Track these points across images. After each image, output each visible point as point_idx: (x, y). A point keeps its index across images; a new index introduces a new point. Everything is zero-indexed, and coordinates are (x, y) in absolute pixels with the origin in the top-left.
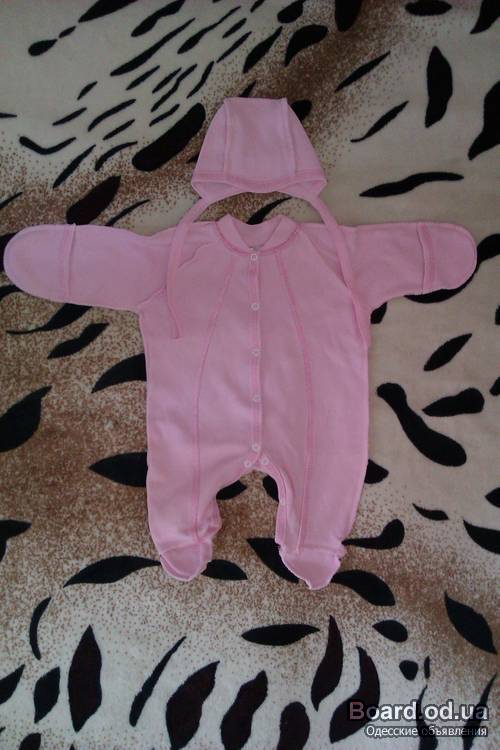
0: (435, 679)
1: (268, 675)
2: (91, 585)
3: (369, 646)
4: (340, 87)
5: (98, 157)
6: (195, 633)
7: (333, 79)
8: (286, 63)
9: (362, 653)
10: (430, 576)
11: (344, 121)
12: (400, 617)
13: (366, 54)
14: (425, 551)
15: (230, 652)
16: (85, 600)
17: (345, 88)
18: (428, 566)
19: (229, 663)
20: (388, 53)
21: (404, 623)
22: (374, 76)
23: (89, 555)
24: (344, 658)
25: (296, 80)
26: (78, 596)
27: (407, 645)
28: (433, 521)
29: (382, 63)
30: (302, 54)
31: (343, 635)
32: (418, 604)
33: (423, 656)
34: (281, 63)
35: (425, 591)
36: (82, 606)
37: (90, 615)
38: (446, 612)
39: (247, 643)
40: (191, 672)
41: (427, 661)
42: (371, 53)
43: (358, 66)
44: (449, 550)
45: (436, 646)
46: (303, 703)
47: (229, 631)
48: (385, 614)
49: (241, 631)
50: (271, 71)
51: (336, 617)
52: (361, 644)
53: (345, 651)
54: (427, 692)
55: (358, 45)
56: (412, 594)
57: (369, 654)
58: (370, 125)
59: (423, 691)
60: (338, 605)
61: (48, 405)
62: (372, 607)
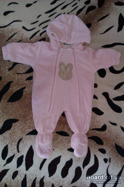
0: (112, 163)
5: (41, 33)
6: (56, 148)
8: (86, 14)
12: (104, 148)
14: (111, 132)
17: (99, 21)
19: (64, 156)
20: (110, 14)
22: (106, 19)
23: (32, 128)
24: (91, 157)
25: (88, 18)
26: (29, 138)
28: (113, 126)
29: (108, 16)
30: (90, 12)
31: (91, 151)
32: (109, 145)
33: (109, 157)
37: (32, 143)
38: (115, 147)
39: (68, 151)
40: (55, 158)
41: (110, 159)
42: (106, 14)
43: (103, 16)
44: (117, 133)
45: (112, 155)
47: (64, 148)
49: (67, 148)
51: (89, 147)
52: (95, 154)
55: (103, 11)
56: (108, 142)
57: (97, 156)
58: (105, 31)
59: (109, 166)
60: (90, 144)
61: (25, 91)
62: (98, 145)
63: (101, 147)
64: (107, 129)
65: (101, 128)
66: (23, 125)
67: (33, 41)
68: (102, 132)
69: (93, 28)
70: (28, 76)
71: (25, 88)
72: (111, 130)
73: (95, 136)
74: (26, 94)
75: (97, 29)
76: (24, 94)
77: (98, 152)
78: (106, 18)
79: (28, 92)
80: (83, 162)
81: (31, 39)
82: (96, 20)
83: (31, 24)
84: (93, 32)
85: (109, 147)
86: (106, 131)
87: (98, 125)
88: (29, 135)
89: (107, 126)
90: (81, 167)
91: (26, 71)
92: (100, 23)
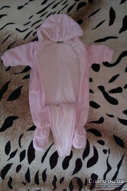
0: (111, 154)
2: (32, 131)
4: (89, 17)
5: (34, 33)
8: (77, 11)
10: (110, 130)
13: (95, 9)
14: (109, 124)
16: (31, 134)
20: (101, 9)
21: (104, 141)
23: (32, 124)
25: (79, 15)
27: (105, 146)
29: (99, 11)
30: (80, 9)
31: (90, 143)
33: (108, 148)
40: (55, 151)
43: (93, 12)
44: (114, 124)
45: (111, 146)
50: (73, 13)
51: (88, 139)
52: (94, 145)
53: (90, 147)
55: (93, 7)
56: (106, 134)
57: (96, 148)
58: (96, 26)
59: (108, 157)
60: (89, 137)
61: (22, 90)
62: (97, 137)
63: (99, 139)
64: (104, 122)
65: (98, 120)
66: (23, 122)
67: (27, 41)
68: (100, 124)
69: (84, 24)
70: (24, 75)
71: (22, 87)
72: (109, 122)
73: (92, 128)
74: (24, 92)
75: (88, 25)
76: (22, 92)
77: (97, 144)
78: (97, 13)
79: (26, 91)
80: (83, 154)
81: (25, 40)
82: (87, 16)
83: (24, 25)
84: (85, 28)
85: (107, 138)
86: (104, 123)
87: (95, 118)
88: (29, 131)
89: (104, 118)
90: (82, 158)
91: (22, 71)
92: (91, 19)
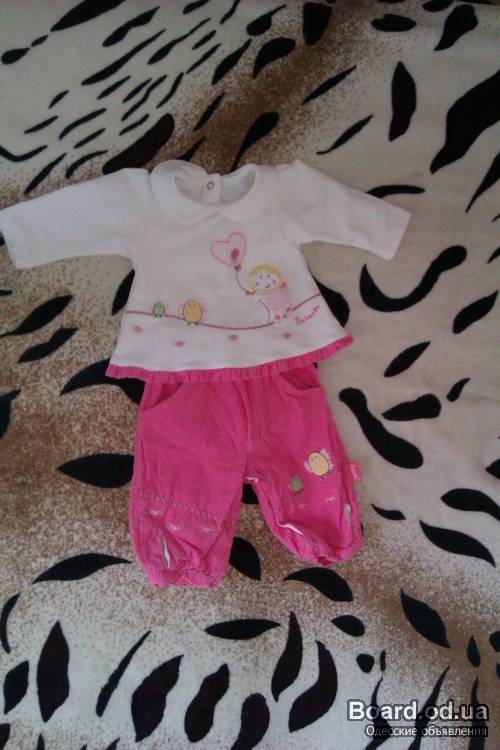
0: (391, 672)
1: (230, 667)
2: (59, 582)
3: (328, 640)
4: (307, 101)
5: (69, 165)
6: (159, 628)
7: (300, 92)
8: (254, 75)
9: (321, 648)
10: (387, 573)
11: (310, 133)
12: (358, 612)
13: (333, 68)
15: (193, 646)
16: (53, 596)
17: (312, 102)
18: (384, 564)
19: (193, 657)
20: (355, 67)
21: (361, 619)
22: (340, 89)
23: (58, 554)
24: (304, 651)
25: (264, 92)
26: (45, 593)
27: (364, 639)
28: (390, 521)
29: (348, 77)
30: (270, 67)
31: (302, 630)
32: (375, 600)
33: (379, 650)
34: (250, 75)
35: (382, 587)
36: (50, 602)
37: (58, 611)
38: (401, 608)
39: (210, 637)
40: (156, 664)
41: (383, 655)
42: (337, 67)
43: (324, 79)
44: (406, 549)
45: (392, 640)
46: (264, 694)
47: (193, 625)
48: (343, 609)
49: (204, 625)
50: (240, 83)
51: (296, 613)
52: (320, 638)
53: (305, 646)
54: (382, 684)
55: (325, 59)
56: (370, 590)
57: (327, 648)
59: (379, 683)
60: (299, 602)
61: (17, 408)
62: (331, 602)
66: (19, 544)
69: (285, 132)
70: (27, 346)
71: (15, 393)
73: (315, 566)
74: (22, 417)
75: (303, 134)
76: (16, 417)
77: (332, 631)
78: (341, 85)
79: (32, 411)
80: (272, 674)
81: (32, 193)
83: (27, 132)
84: (287, 147)
85: (376, 608)
88: (44, 583)
89: (364, 524)
91: (17, 325)
92: (315, 109)
